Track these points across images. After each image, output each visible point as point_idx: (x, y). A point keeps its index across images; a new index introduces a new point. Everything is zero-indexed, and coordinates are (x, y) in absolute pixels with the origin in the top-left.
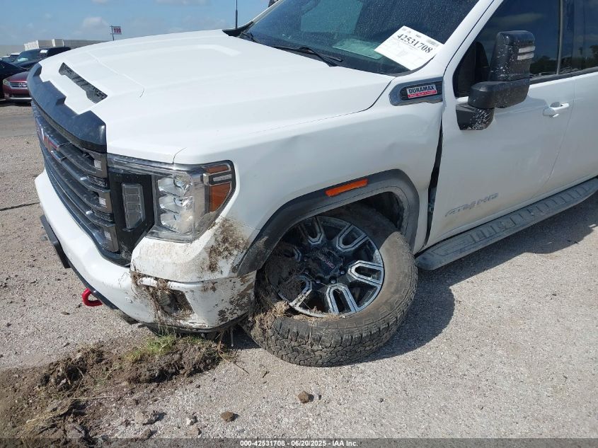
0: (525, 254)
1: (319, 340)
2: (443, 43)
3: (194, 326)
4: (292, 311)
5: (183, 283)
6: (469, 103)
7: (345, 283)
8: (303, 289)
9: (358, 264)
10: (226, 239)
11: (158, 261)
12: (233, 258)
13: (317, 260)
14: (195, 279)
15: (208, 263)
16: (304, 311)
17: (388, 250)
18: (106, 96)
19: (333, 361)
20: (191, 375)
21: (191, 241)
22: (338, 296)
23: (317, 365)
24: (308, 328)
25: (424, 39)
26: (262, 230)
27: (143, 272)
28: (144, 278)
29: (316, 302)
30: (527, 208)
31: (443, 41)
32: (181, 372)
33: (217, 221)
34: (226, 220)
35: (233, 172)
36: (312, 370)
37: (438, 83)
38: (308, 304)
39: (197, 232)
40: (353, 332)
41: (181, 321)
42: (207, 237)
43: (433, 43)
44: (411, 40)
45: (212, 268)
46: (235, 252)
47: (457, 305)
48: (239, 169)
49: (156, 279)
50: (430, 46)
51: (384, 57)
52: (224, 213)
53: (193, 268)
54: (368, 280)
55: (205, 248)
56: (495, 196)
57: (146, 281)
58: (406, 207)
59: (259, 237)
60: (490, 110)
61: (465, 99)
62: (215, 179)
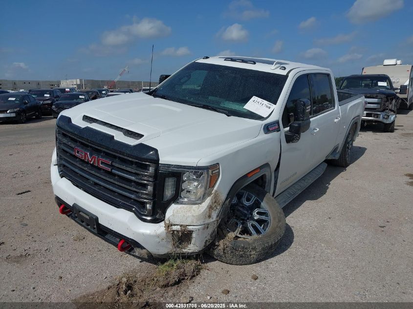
0: (307, 201)
1: (254, 249)
2: (275, 104)
3: (190, 251)
4: (237, 237)
5: (196, 226)
6: (290, 131)
7: (254, 220)
8: (238, 225)
9: (256, 211)
10: (215, 201)
11: (184, 216)
12: (217, 210)
13: (238, 210)
14: (202, 223)
15: (208, 214)
16: (241, 236)
17: (267, 203)
18: (143, 136)
19: (258, 260)
20: (191, 279)
21: (200, 203)
22: (254, 227)
23: (251, 263)
24: (249, 244)
25: (265, 102)
26: (228, 195)
27: (174, 223)
28: (173, 227)
29: (245, 231)
30: (303, 179)
31: (275, 103)
32: (186, 278)
33: (213, 192)
34: (216, 191)
35: (219, 169)
36: (249, 266)
37: (277, 122)
38: (242, 233)
39: (203, 198)
40: (268, 242)
41: (183, 250)
42: (208, 201)
43: (270, 104)
44: (260, 103)
45: (210, 216)
46: (218, 208)
47: (292, 228)
48: (222, 167)
49: (181, 226)
50: (269, 106)
51: (249, 111)
52: (215, 188)
53: (202, 217)
54: (263, 217)
55: (208, 207)
56: (296, 173)
57: (174, 228)
58: (267, 181)
59: (227, 199)
60: (299, 134)
61: (288, 129)
62: (214, 172)
